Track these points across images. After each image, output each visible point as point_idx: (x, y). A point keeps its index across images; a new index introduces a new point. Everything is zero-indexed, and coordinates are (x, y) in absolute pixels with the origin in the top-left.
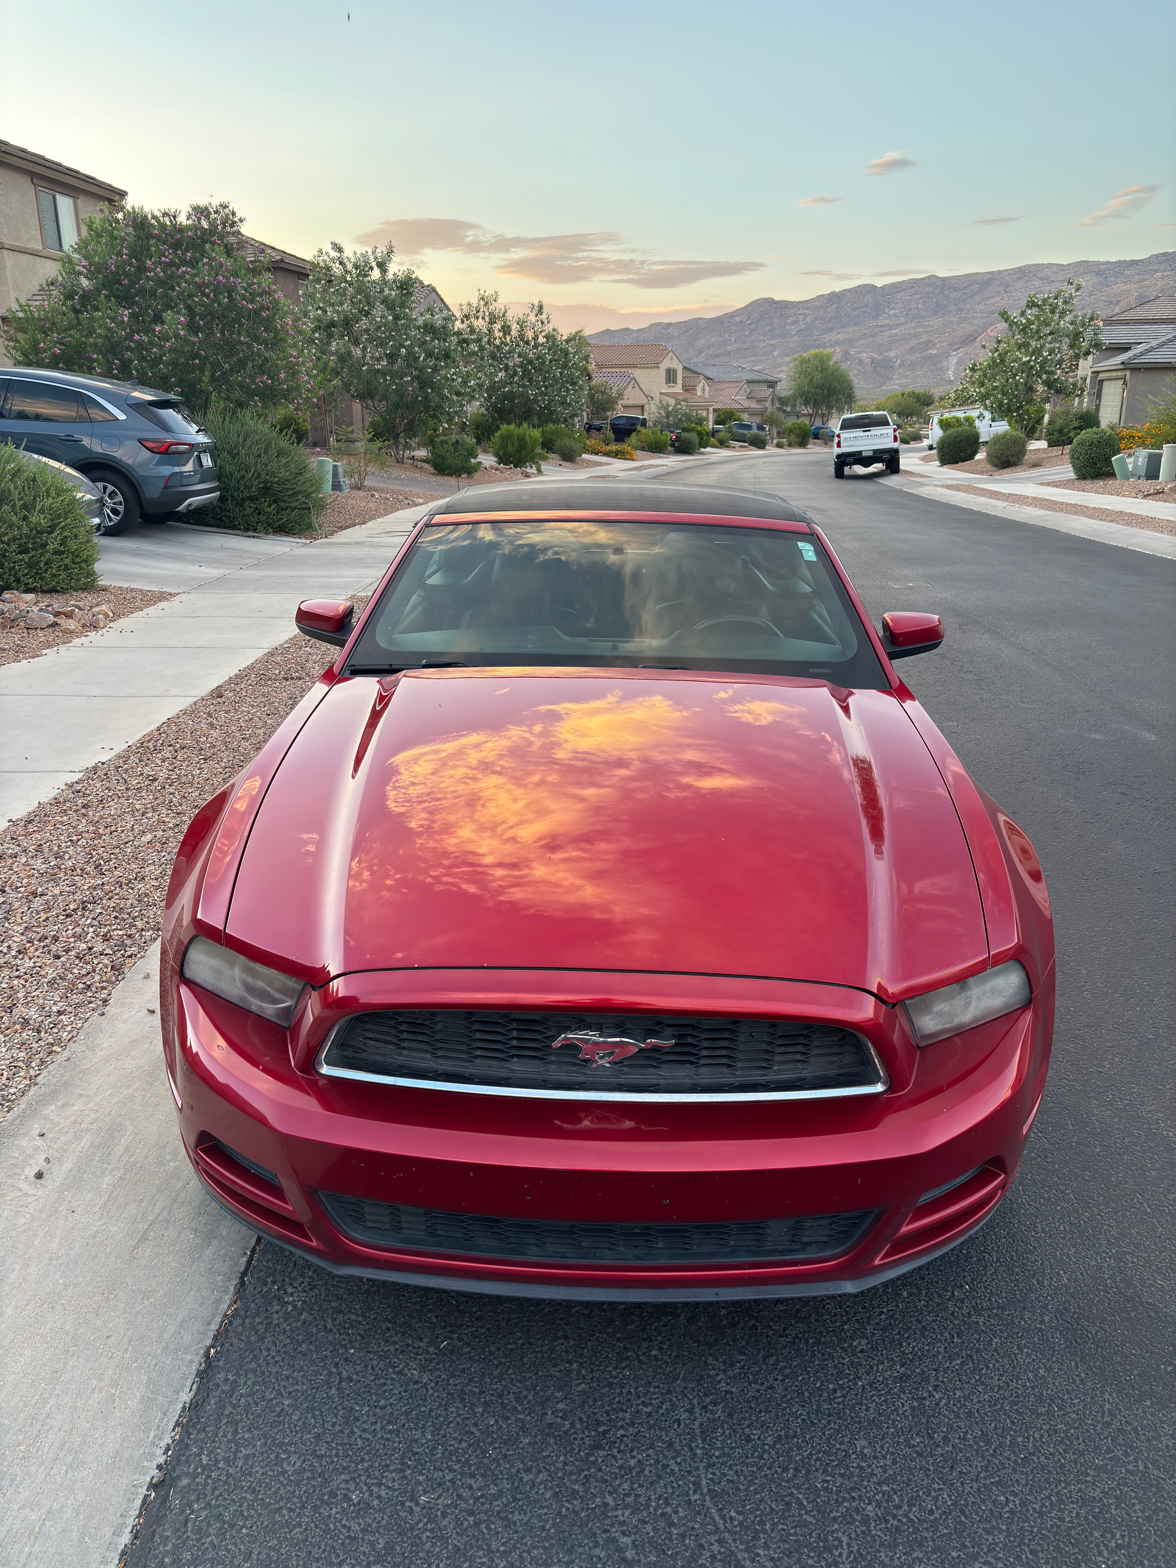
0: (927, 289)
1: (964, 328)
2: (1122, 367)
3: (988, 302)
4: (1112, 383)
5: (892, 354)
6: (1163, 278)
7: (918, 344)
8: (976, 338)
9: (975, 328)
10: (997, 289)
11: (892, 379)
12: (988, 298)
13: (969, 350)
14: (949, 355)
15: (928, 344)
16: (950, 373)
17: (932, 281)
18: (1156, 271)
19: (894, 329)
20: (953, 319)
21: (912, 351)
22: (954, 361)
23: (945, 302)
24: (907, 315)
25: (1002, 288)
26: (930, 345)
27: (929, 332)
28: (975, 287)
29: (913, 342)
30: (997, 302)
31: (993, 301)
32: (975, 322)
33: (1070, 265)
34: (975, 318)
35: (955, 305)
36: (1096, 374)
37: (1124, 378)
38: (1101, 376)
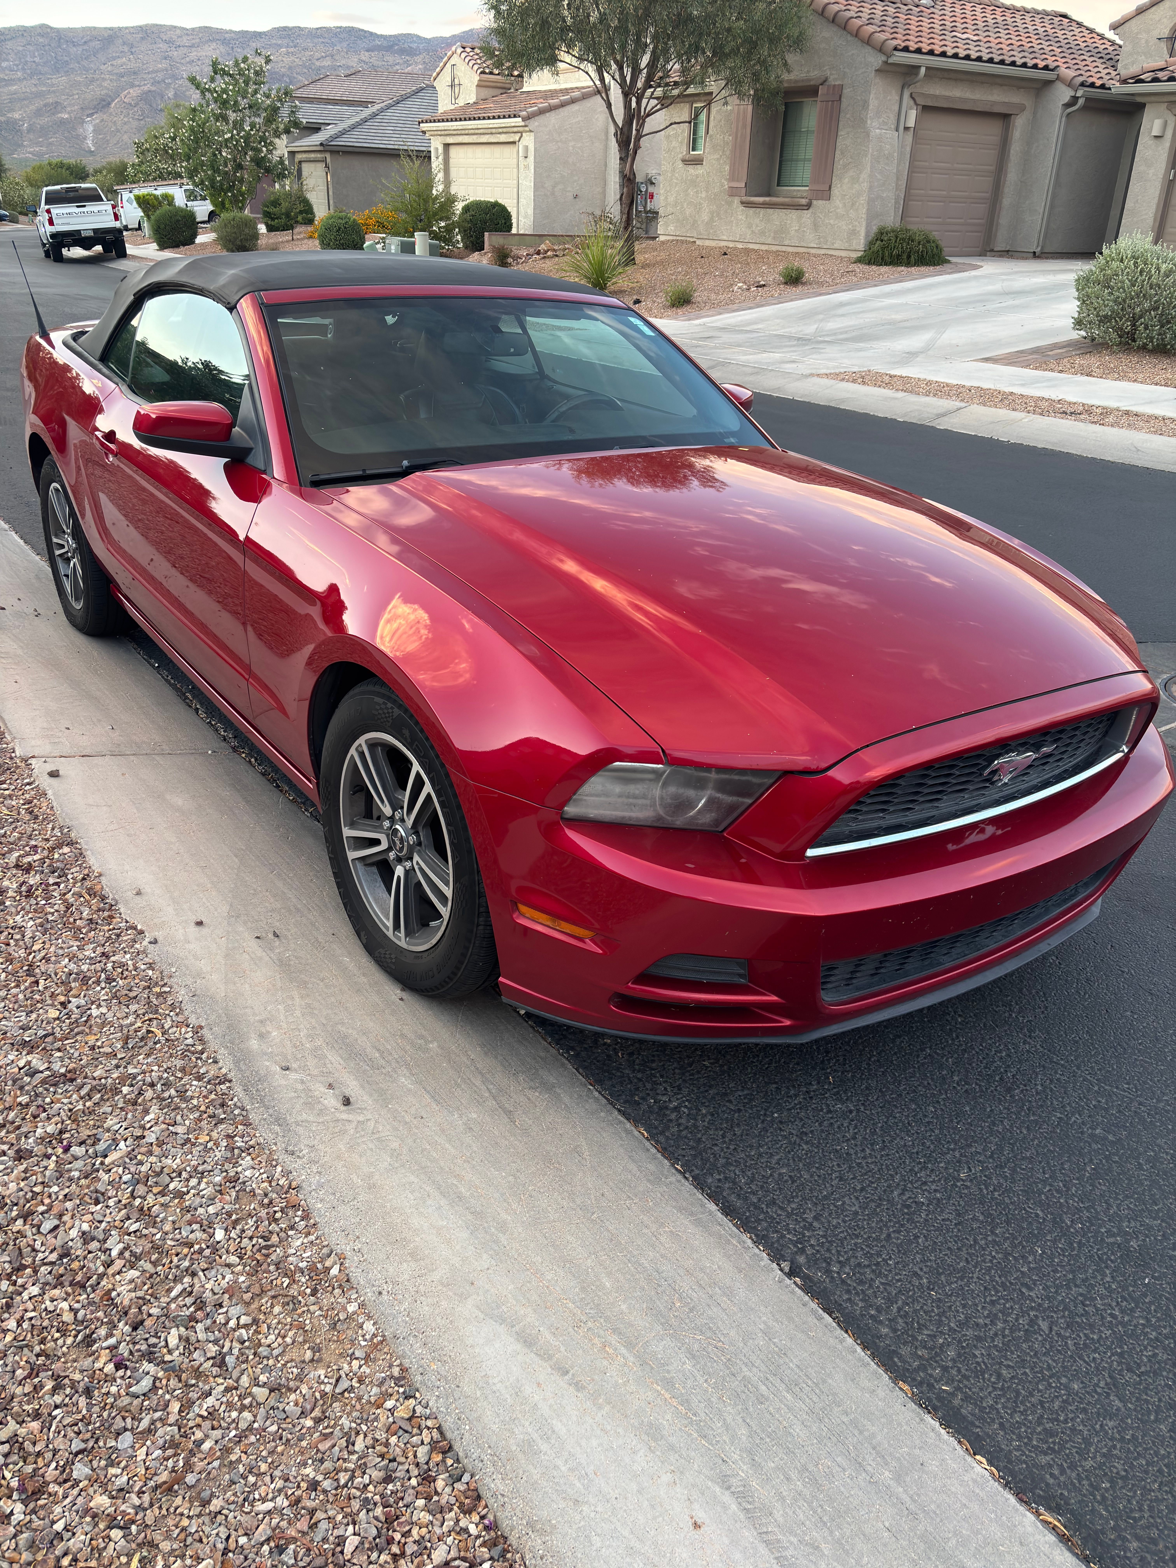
0: (41, 40)
1: (93, 90)
2: (321, 148)
3: (114, 63)
4: (312, 165)
5: (17, 116)
6: (288, 53)
7: (45, 106)
8: (109, 104)
9: (105, 91)
10: (121, 48)
11: (22, 145)
12: (114, 58)
13: (105, 117)
14: (83, 122)
15: (57, 107)
16: (89, 142)
17: (44, 30)
18: (280, 46)
19: (12, 85)
20: (78, 78)
21: (38, 113)
22: (90, 128)
23: (66, 59)
24: (23, 69)
25: (126, 49)
26: (59, 108)
27: (54, 92)
28: (96, 44)
29: (39, 103)
30: (124, 64)
31: (119, 61)
32: (105, 84)
33: (193, 29)
34: (104, 80)
35: (78, 63)
36: (292, 154)
37: (324, 160)
38: (299, 157)
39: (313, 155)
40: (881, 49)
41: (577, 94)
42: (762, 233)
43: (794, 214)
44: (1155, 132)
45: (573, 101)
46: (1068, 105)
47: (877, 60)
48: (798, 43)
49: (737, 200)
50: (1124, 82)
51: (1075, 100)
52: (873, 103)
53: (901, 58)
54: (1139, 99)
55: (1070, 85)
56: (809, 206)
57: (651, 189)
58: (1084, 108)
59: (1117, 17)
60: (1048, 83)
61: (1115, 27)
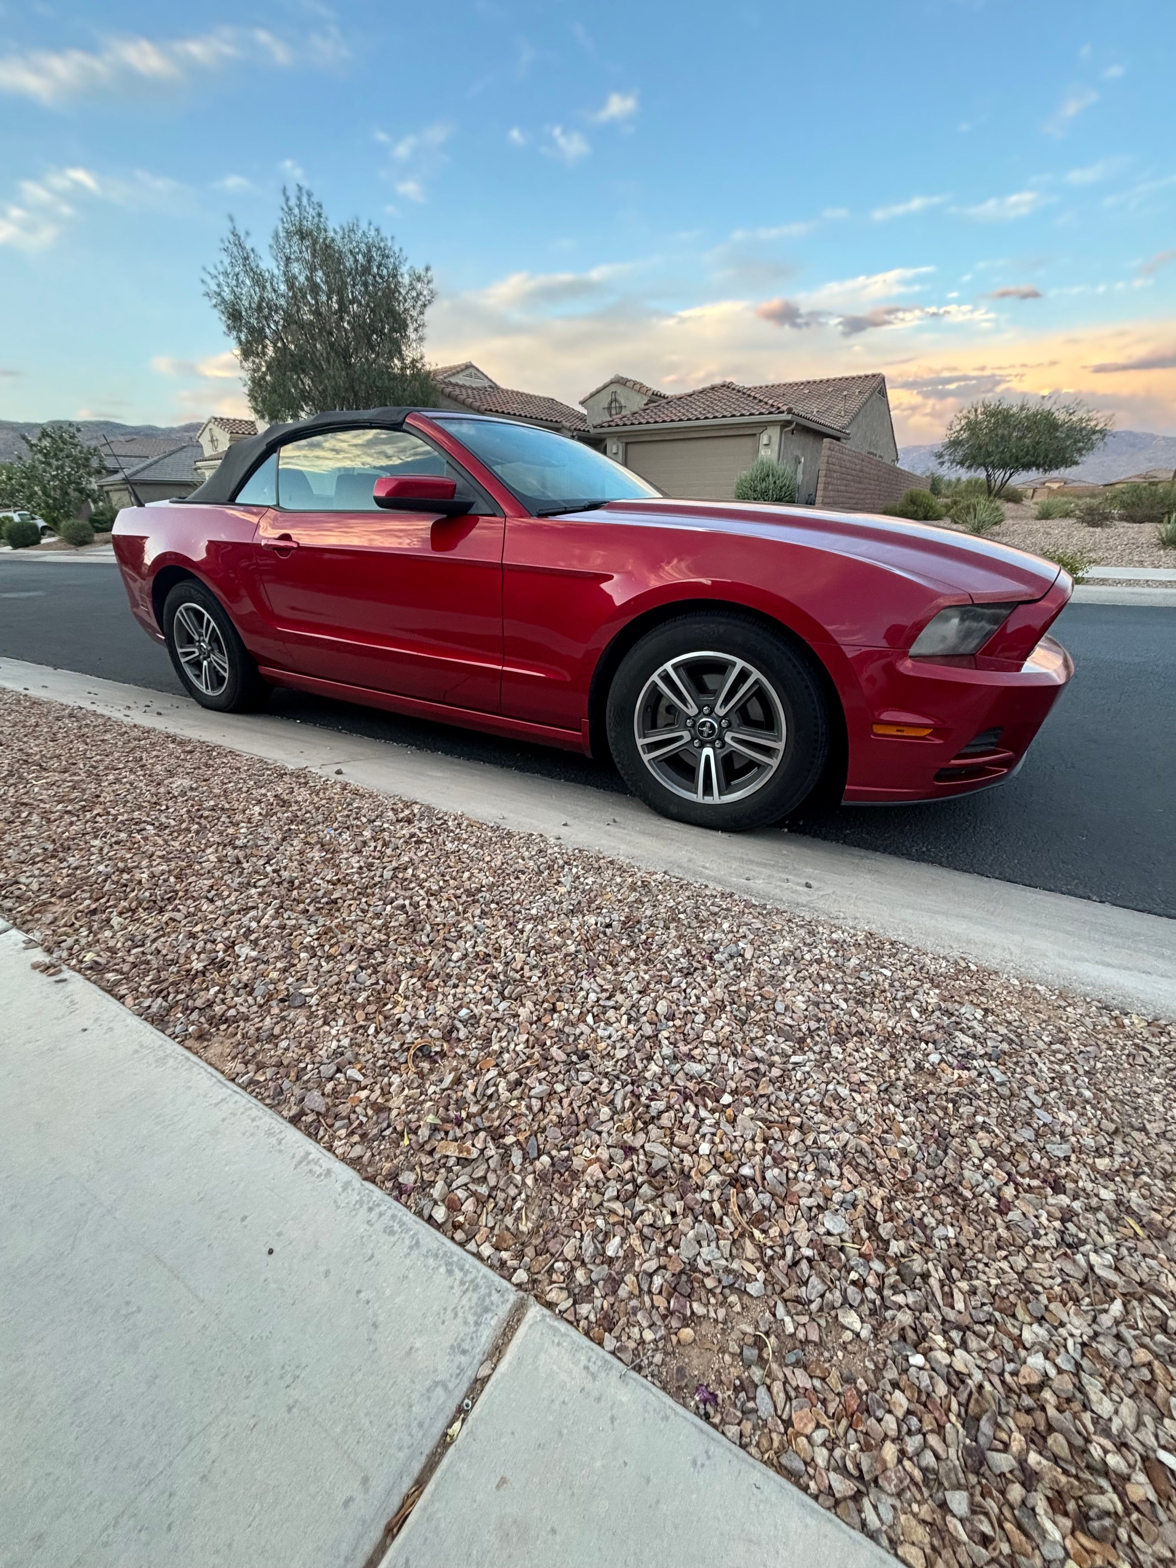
2: (123, 482)
36: (101, 486)
37: (127, 489)
38: (106, 489)
39: (117, 487)
44: (614, 451)
50: (595, 427)
54: (603, 436)
59: (582, 399)
61: (582, 403)
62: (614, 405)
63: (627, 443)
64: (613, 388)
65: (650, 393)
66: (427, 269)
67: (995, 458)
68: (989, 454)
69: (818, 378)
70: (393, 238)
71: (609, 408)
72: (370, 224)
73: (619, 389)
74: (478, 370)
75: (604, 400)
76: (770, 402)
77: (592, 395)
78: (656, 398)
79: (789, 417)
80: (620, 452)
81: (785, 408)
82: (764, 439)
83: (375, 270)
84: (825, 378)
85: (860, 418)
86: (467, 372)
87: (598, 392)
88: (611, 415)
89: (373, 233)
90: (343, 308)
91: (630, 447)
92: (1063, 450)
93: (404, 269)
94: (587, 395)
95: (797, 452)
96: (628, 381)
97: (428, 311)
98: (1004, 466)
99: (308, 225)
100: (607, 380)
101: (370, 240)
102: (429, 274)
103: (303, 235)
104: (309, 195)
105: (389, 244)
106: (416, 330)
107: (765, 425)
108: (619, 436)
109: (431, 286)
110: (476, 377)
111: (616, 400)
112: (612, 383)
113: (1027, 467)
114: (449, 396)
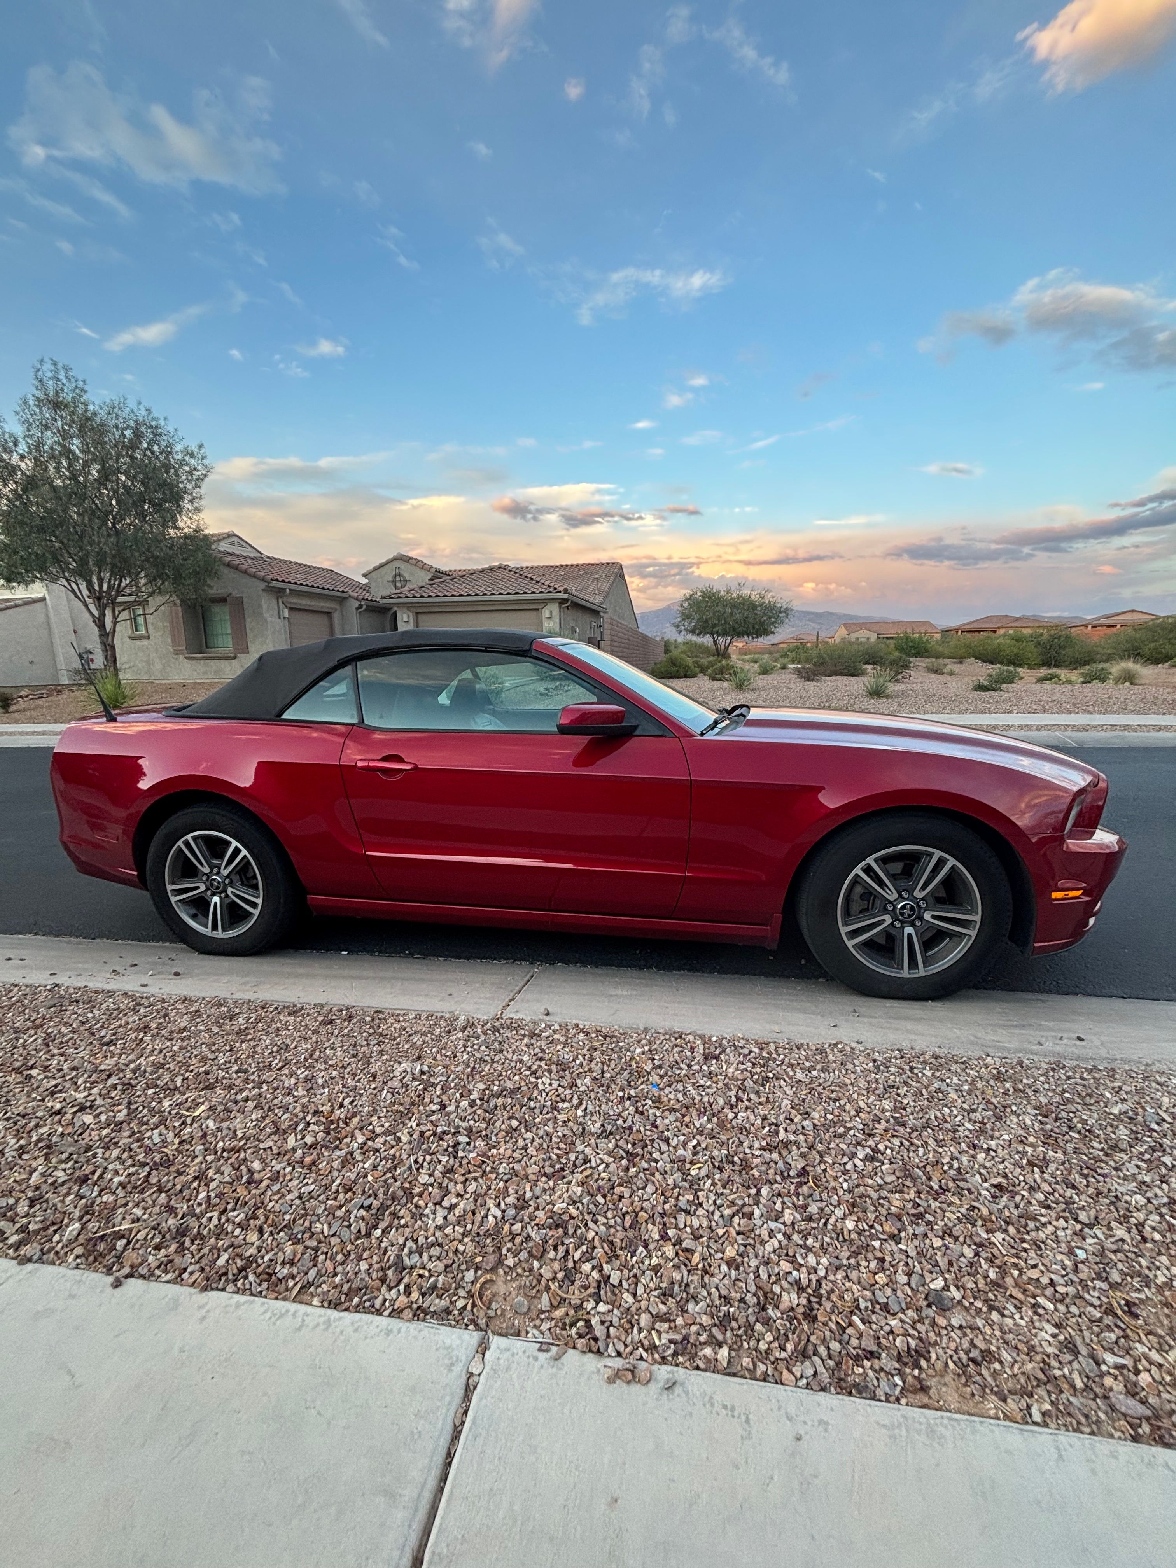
40: (263, 580)
41: (20, 602)
42: (205, 673)
43: (226, 662)
44: (405, 619)
45: (16, 606)
46: (357, 609)
47: (263, 585)
48: (217, 575)
49: (181, 657)
50: (380, 599)
51: (361, 606)
52: (265, 606)
53: (274, 584)
54: (391, 606)
55: (357, 599)
56: (235, 657)
57: (91, 656)
58: (366, 610)
59: (364, 571)
60: (345, 599)
61: (365, 575)
62: (398, 579)
63: (417, 613)
64: (397, 564)
65: (433, 570)
66: (201, 447)
67: (719, 629)
68: (714, 626)
69: (569, 563)
70: (165, 419)
71: (394, 582)
72: (139, 403)
73: (403, 565)
74: (240, 538)
75: (389, 573)
76: (547, 583)
77: (376, 569)
78: (438, 575)
79: (566, 596)
80: (411, 621)
81: (561, 589)
82: (546, 613)
83: (145, 445)
84: (575, 563)
85: (610, 596)
86: (230, 540)
87: (382, 566)
88: (396, 588)
89: (144, 413)
90: (106, 475)
91: (420, 616)
92: (762, 624)
93: (178, 448)
94: (371, 568)
95: (572, 624)
96: (411, 558)
97: (204, 485)
98: (725, 634)
99: (68, 396)
100: (391, 556)
101: (141, 419)
102: (203, 451)
103: (57, 405)
104: (66, 369)
105: (162, 423)
106: (191, 502)
107: (546, 601)
108: (409, 606)
109: (205, 462)
110: (239, 545)
111: (400, 575)
112: (395, 559)
113: (740, 635)
114: (229, 565)
